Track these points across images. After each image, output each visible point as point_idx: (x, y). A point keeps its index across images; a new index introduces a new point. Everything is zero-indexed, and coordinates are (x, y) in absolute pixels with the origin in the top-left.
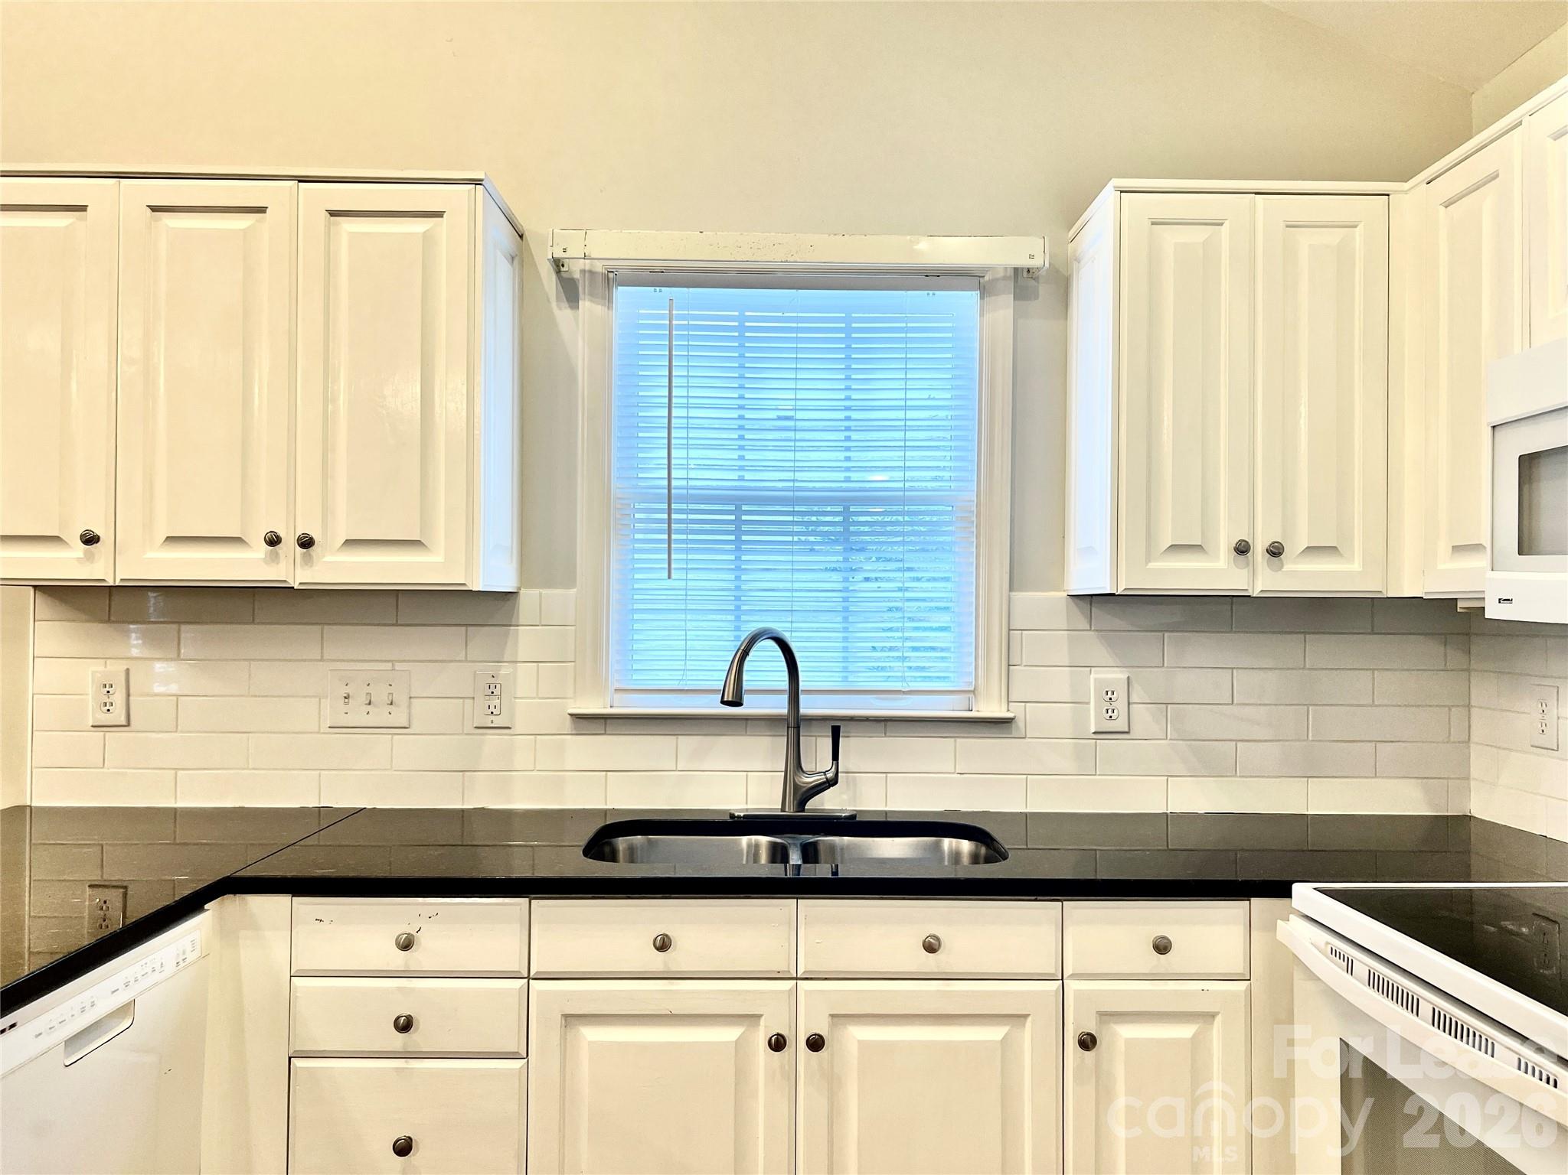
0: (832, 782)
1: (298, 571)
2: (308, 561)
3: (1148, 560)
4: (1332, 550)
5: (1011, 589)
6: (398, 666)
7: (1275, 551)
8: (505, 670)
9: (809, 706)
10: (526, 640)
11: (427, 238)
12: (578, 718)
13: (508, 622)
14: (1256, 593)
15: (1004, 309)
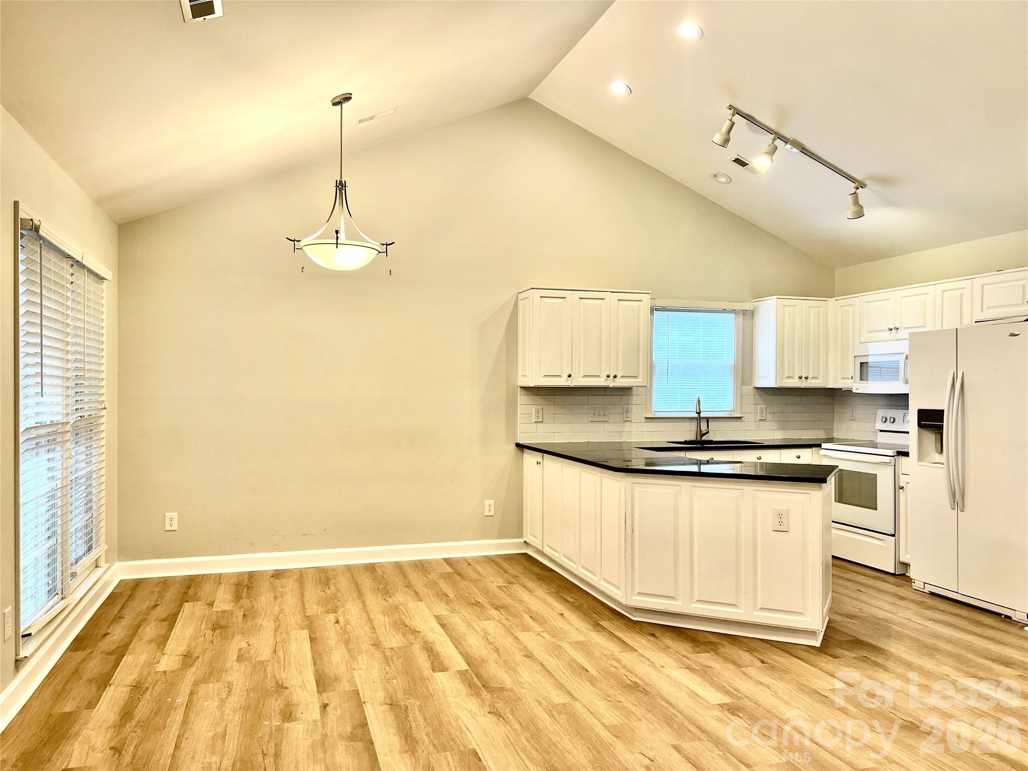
0: (708, 432)
1: (612, 383)
2: (614, 381)
3: (783, 379)
4: (816, 377)
5: (742, 385)
6: (606, 406)
7: (806, 378)
8: (630, 406)
9: (702, 415)
10: (635, 399)
11: (639, 306)
12: (646, 418)
13: (631, 395)
14: (802, 387)
15: (740, 318)
